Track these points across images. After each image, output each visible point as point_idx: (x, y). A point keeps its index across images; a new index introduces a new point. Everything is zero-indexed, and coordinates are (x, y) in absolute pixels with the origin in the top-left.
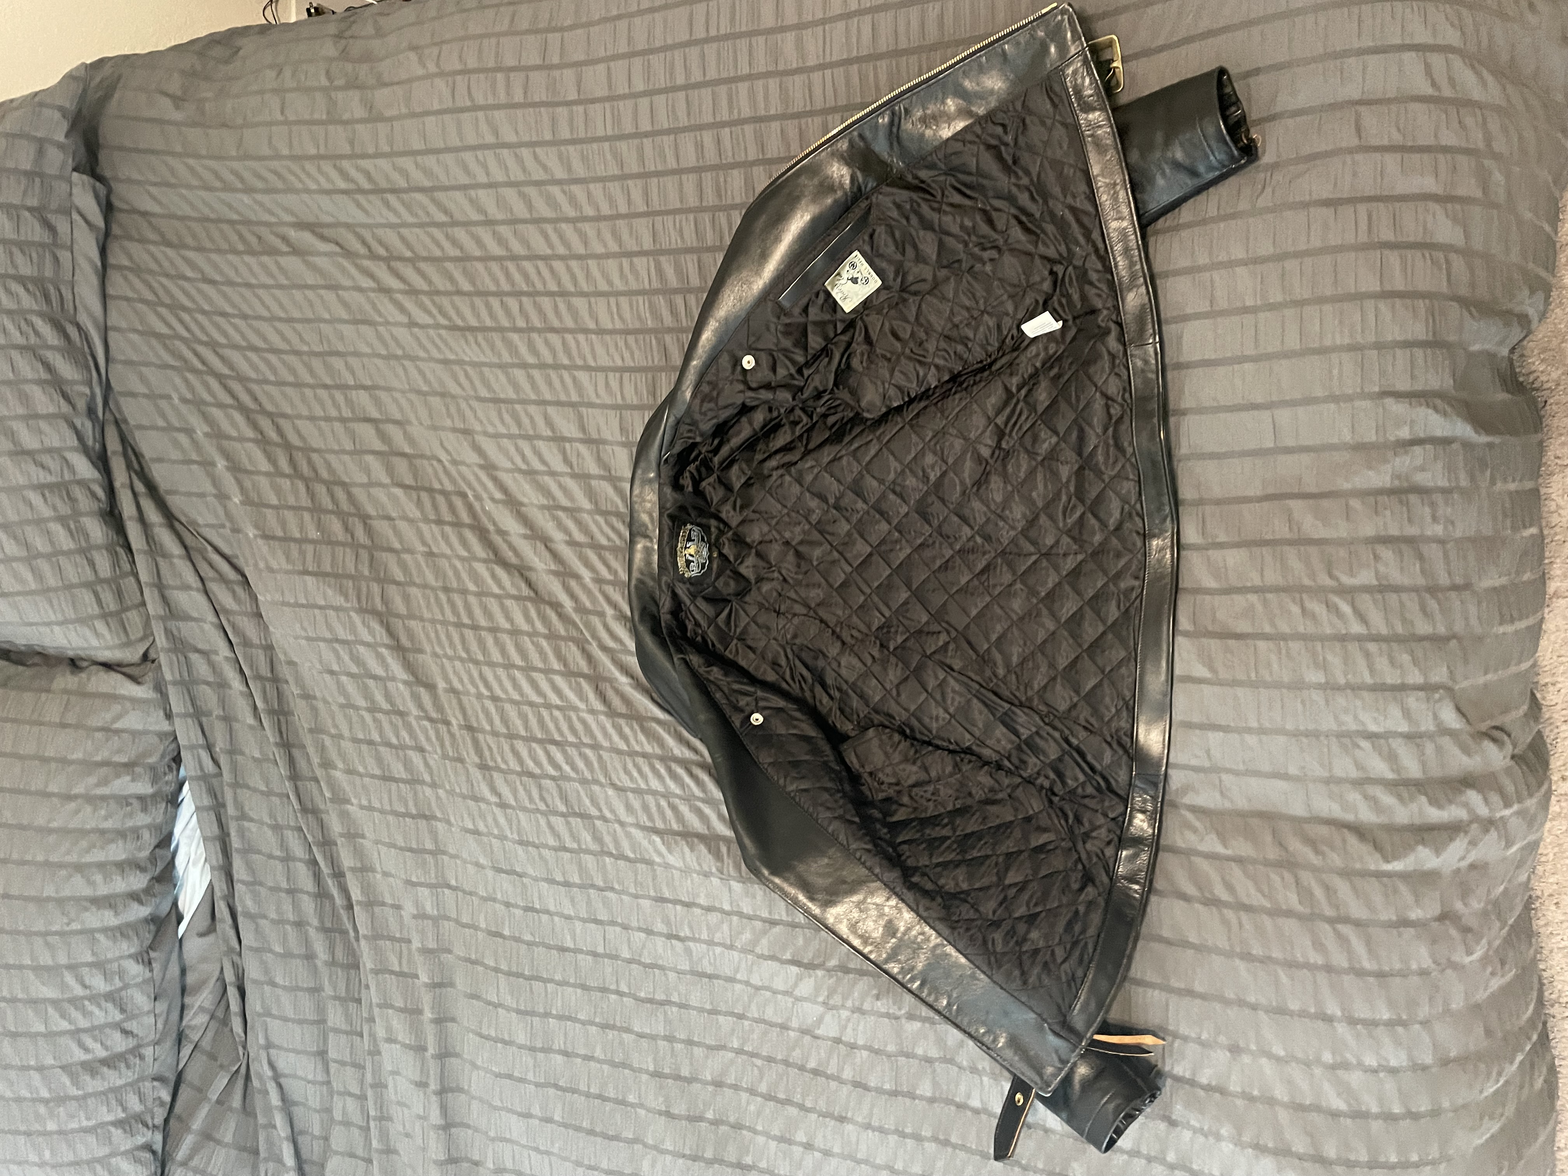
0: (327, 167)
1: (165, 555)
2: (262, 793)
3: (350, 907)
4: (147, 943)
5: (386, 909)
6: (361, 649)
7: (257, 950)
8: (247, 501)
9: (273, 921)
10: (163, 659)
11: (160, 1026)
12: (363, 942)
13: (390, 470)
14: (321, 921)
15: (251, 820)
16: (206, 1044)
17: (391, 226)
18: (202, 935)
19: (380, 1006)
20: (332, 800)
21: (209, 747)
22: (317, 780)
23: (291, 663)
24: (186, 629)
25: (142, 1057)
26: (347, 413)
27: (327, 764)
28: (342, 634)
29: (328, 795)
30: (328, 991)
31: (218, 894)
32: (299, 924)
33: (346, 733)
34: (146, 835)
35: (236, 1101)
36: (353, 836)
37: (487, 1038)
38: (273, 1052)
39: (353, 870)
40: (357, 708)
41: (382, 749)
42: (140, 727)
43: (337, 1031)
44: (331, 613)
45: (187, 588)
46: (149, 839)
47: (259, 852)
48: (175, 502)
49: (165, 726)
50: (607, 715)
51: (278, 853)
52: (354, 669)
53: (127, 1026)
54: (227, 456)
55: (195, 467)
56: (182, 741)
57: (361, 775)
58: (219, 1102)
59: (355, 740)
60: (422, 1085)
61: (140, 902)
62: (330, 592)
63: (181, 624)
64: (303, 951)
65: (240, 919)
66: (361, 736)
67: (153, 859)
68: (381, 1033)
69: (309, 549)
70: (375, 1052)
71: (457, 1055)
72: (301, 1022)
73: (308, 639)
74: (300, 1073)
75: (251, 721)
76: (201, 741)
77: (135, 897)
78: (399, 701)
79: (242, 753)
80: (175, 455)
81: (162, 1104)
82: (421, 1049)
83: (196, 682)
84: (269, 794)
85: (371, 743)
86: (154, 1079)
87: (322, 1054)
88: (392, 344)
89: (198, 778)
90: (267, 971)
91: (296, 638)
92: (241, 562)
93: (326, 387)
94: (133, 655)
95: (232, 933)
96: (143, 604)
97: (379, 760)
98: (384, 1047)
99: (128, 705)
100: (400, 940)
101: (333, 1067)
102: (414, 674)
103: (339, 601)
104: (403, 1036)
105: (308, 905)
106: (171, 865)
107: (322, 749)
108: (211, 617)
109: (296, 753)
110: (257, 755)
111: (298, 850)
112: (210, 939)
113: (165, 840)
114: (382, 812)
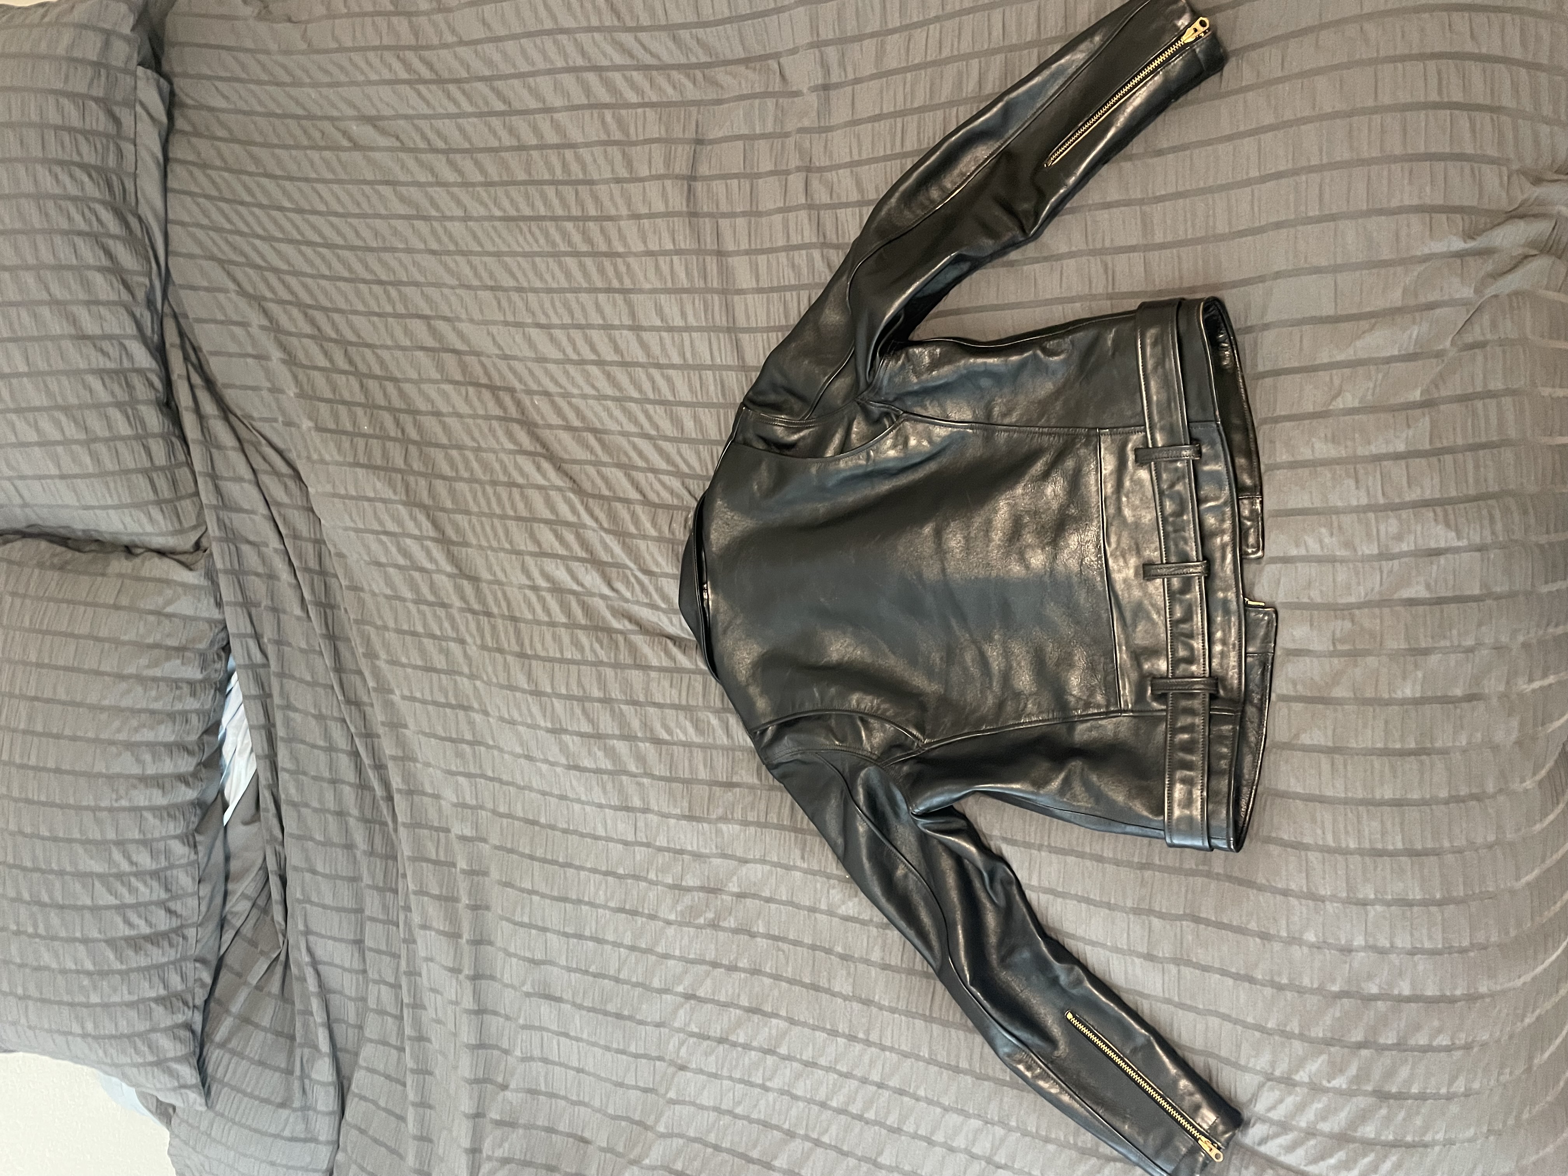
0: (389, 57)
1: (219, 447)
2: (308, 683)
3: (390, 798)
4: (192, 826)
5: (426, 799)
6: (408, 541)
7: (299, 838)
8: (301, 395)
9: (315, 810)
10: (215, 549)
11: (204, 908)
12: (401, 829)
13: (440, 367)
14: (361, 809)
15: (296, 710)
16: (247, 931)
17: (449, 116)
18: (246, 823)
19: (415, 893)
20: (375, 690)
21: (257, 637)
22: (360, 673)
23: (341, 555)
24: (238, 521)
25: (185, 938)
26: (400, 309)
27: (371, 655)
28: (392, 527)
29: (371, 684)
30: (367, 880)
31: (263, 782)
32: (341, 814)
33: (391, 624)
34: (194, 719)
35: (275, 986)
36: (396, 725)
37: (521, 924)
38: (311, 938)
39: (394, 758)
40: (403, 600)
41: (426, 641)
42: (190, 612)
43: (373, 919)
44: (379, 505)
45: (240, 480)
46: (197, 725)
47: (303, 742)
48: (231, 396)
49: (216, 614)
51: (321, 743)
52: (401, 561)
53: (172, 905)
54: (283, 347)
55: (250, 361)
56: (231, 629)
57: (403, 666)
58: (259, 988)
59: (399, 631)
60: (455, 970)
61: (187, 784)
62: (379, 485)
63: (234, 515)
64: (343, 841)
65: (284, 808)
66: (405, 627)
67: (201, 744)
68: (416, 919)
69: (361, 442)
70: (410, 941)
71: (491, 943)
72: (339, 910)
73: (357, 530)
74: (337, 961)
75: (298, 611)
76: (249, 630)
77: (182, 779)
78: (443, 593)
79: (289, 645)
80: (233, 348)
81: (203, 985)
82: (455, 936)
83: (246, 573)
84: (314, 684)
85: (414, 634)
86: (196, 960)
87: (359, 943)
88: (445, 239)
89: (246, 667)
90: (307, 859)
91: (346, 529)
92: (293, 456)
93: (380, 282)
94: (187, 542)
95: (275, 822)
96: (197, 494)
97: (422, 652)
98: (419, 934)
99: (180, 590)
100: (437, 829)
101: (369, 955)
102: (458, 566)
103: (389, 494)
104: (438, 923)
105: (349, 794)
106: (218, 751)
107: (367, 641)
108: (262, 509)
109: (341, 646)
110: (304, 645)
111: (342, 742)
112: (254, 828)
113: (213, 728)
114: (424, 702)
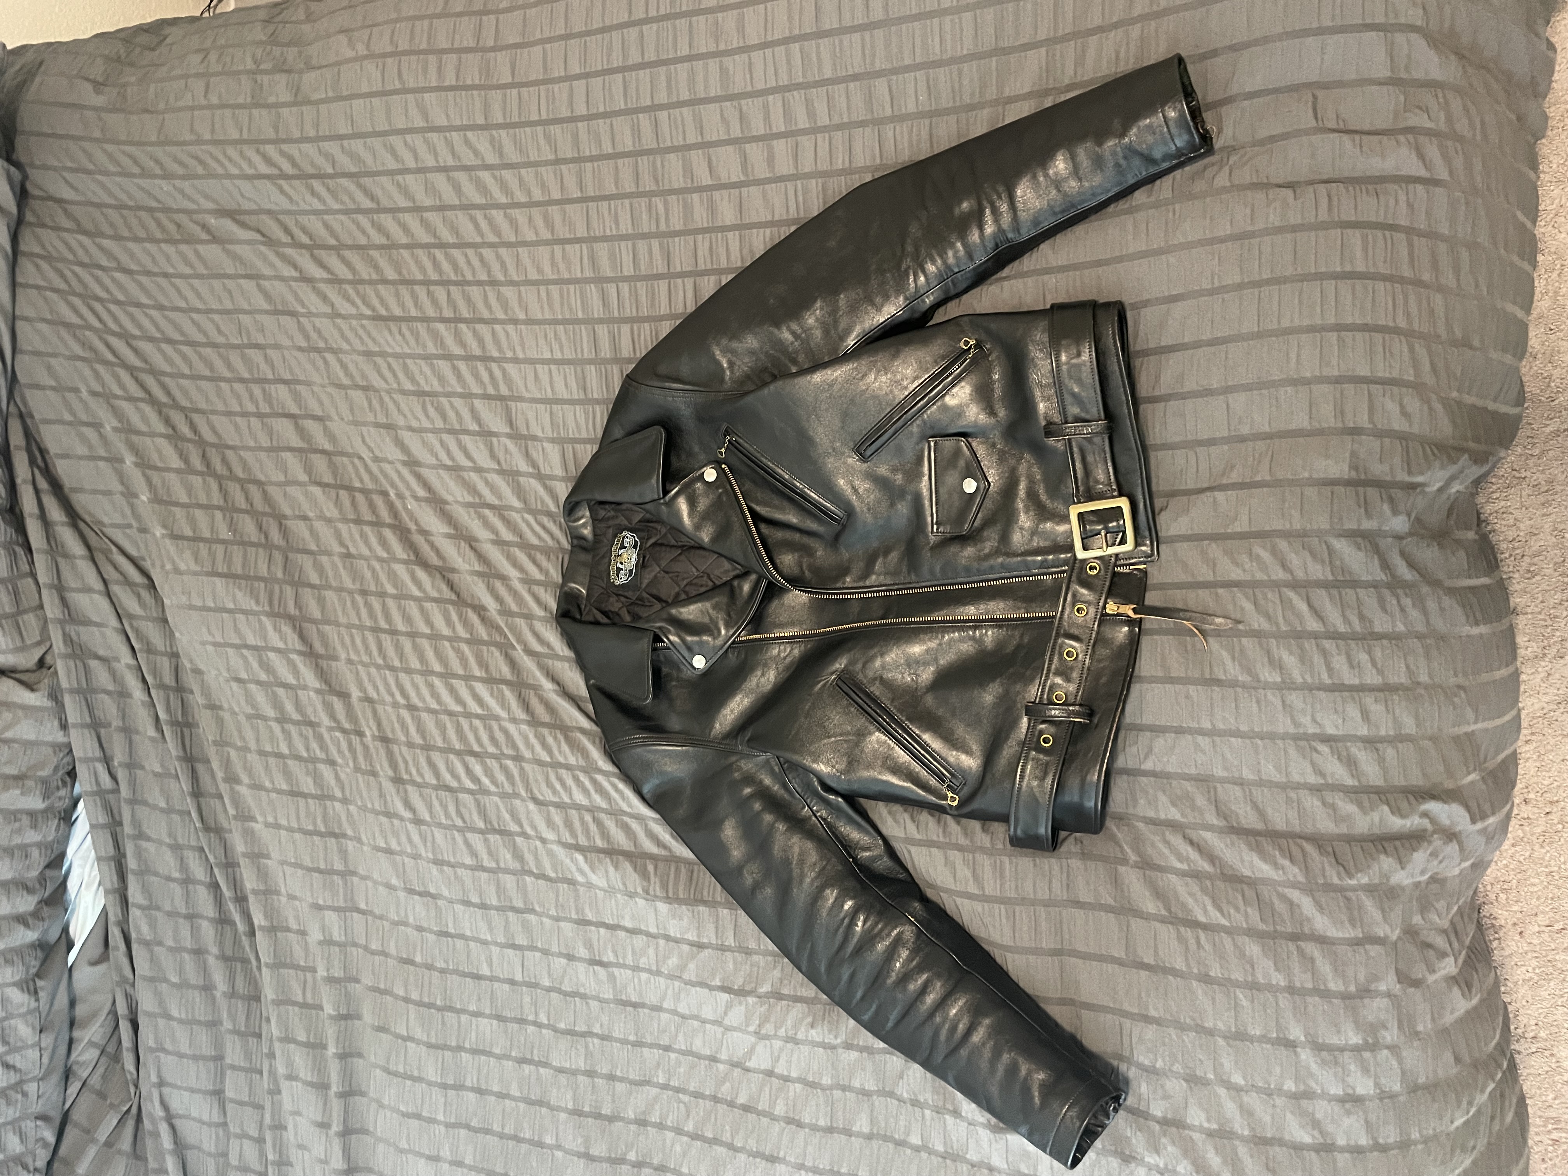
0: (250, 151)
1: (66, 556)
2: (162, 810)
3: (252, 933)
4: (33, 971)
5: (291, 936)
6: (272, 656)
7: (151, 980)
8: (156, 499)
9: (171, 949)
10: (60, 666)
11: (45, 1060)
12: (264, 969)
13: (309, 469)
14: (221, 946)
15: (149, 839)
16: (94, 1083)
17: (314, 212)
18: (94, 963)
19: (280, 1039)
20: (235, 818)
21: (107, 760)
22: (220, 797)
23: (197, 671)
24: (86, 634)
25: (25, 1095)
26: (265, 408)
27: (232, 779)
28: (251, 640)
29: (231, 811)
30: (227, 1025)
31: (112, 918)
32: (199, 952)
33: (253, 745)
34: (35, 853)
35: (125, 1143)
36: (257, 856)
37: (396, 1074)
38: (166, 1090)
39: (256, 893)
40: (265, 719)
41: (290, 762)
42: (32, 737)
43: (234, 1068)
44: (240, 617)
45: (89, 590)
46: (38, 859)
47: (156, 874)
48: (80, 501)
49: (60, 737)
50: (529, 723)
51: (176, 875)
52: (263, 677)
53: (10, 1059)
54: (135, 451)
55: (102, 464)
56: (77, 753)
57: (267, 790)
58: (107, 1144)
59: (262, 753)
60: (324, 1126)
61: (27, 925)
62: (240, 596)
63: (82, 629)
64: (201, 982)
65: (135, 947)
66: (268, 748)
67: (42, 880)
68: (281, 1068)
69: (220, 549)
70: (276, 1091)
71: (363, 1094)
72: (195, 1058)
73: (216, 644)
74: (195, 1114)
75: (151, 732)
76: (98, 753)
77: (21, 920)
78: (310, 712)
79: (142, 768)
80: (82, 450)
81: (46, 1145)
82: (323, 1086)
83: (94, 691)
84: (169, 811)
85: (279, 755)
86: (37, 1118)
87: (218, 1094)
88: (314, 335)
89: (93, 794)
90: (161, 1003)
91: (203, 643)
92: (147, 565)
93: (242, 380)
94: (29, 660)
95: (125, 962)
96: (41, 607)
97: (287, 774)
98: (284, 1085)
99: (20, 713)
100: (305, 969)
101: (230, 1107)
102: (327, 682)
103: (251, 605)
104: (305, 1073)
105: (207, 930)
106: (63, 886)
107: (227, 764)
108: (114, 622)
109: (200, 768)
110: (158, 769)
111: (199, 872)
112: (102, 968)
113: (57, 860)
114: (290, 830)
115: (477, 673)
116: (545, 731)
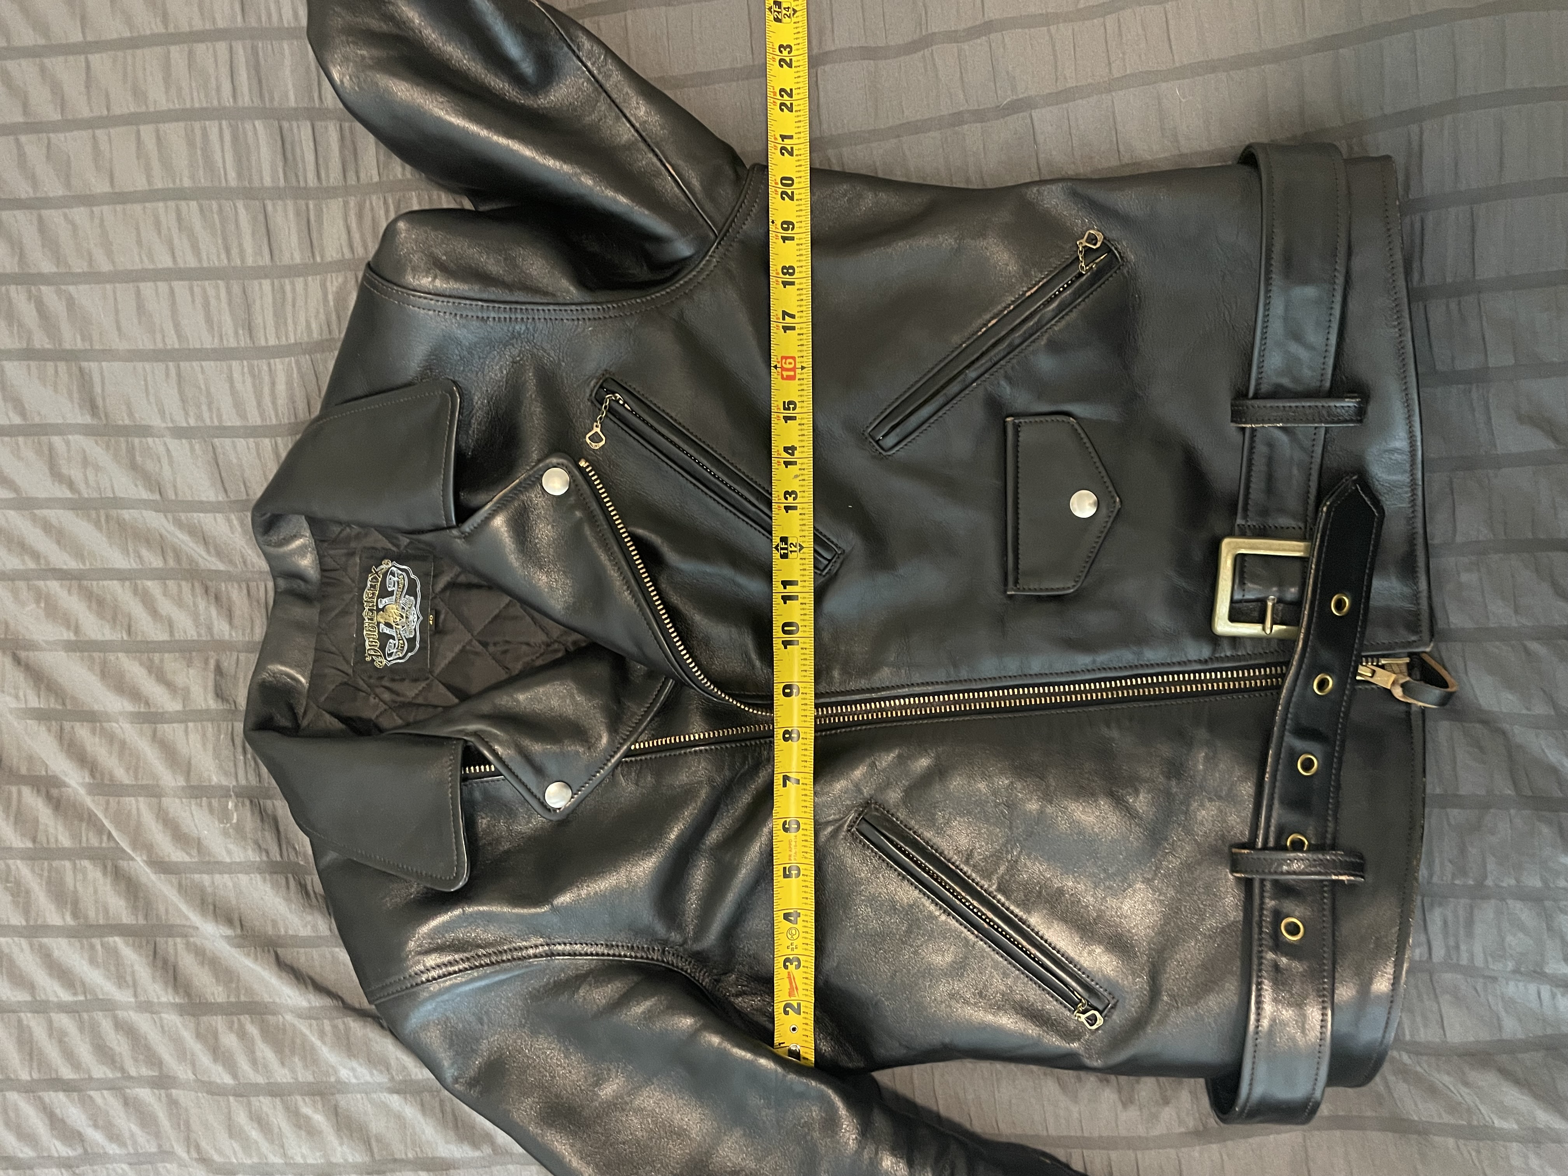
50: (181, 1010)
115: (53, 917)
116: (219, 1022)
